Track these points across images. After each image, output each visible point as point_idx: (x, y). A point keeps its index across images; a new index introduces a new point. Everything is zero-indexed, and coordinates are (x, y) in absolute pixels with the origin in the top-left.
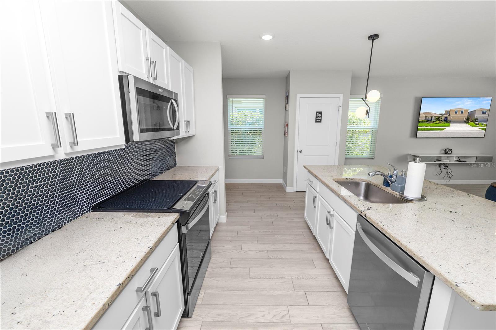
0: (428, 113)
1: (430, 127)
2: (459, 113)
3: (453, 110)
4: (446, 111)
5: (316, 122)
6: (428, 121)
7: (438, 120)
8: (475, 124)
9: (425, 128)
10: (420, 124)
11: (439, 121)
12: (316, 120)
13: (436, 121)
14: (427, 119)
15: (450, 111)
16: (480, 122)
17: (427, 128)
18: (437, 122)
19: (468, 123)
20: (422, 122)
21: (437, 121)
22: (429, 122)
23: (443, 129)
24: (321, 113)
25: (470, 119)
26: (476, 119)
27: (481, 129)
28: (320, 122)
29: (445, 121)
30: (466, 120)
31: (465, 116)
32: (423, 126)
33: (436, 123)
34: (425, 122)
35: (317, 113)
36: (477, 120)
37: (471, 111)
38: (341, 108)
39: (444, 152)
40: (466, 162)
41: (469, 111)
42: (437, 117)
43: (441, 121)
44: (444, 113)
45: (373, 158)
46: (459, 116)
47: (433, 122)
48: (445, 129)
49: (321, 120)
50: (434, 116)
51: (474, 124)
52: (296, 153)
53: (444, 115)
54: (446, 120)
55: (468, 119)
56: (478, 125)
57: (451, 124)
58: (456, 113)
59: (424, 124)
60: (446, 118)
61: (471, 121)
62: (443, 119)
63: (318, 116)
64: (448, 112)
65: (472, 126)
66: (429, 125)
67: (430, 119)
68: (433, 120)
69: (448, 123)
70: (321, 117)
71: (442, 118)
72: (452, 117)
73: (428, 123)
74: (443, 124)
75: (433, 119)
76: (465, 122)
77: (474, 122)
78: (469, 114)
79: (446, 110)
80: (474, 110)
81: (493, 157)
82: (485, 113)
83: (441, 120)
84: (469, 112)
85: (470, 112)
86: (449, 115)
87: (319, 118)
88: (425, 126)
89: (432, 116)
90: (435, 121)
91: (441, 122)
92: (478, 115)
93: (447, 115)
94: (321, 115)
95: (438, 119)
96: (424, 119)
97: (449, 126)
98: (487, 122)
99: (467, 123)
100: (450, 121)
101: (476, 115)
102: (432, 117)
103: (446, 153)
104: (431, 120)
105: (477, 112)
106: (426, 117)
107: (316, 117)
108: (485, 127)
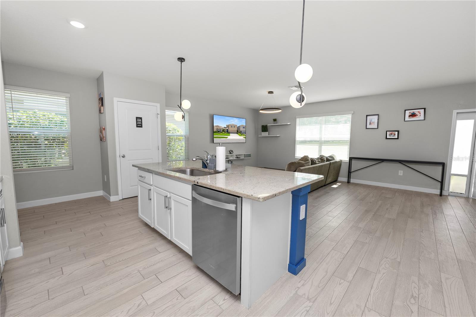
0: (218, 126)
1: (220, 136)
3: (230, 125)
4: (227, 125)
5: (137, 127)
6: (219, 132)
9: (218, 137)
10: (214, 134)
11: (224, 132)
12: (137, 125)
16: (243, 133)
18: (224, 133)
19: (238, 134)
20: (216, 132)
23: (227, 138)
24: (141, 118)
26: (241, 131)
27: (244, 137)
28: (141, 127)
31: (236, 129)
35: (137, 118)
38: (159, 116)
39: (229, 152)
40: (240, 158)
41: (237, 126)
42: (223, 129)
44: (226, 126)
45: (188, 159)
46: (233, 129)
47: (221, 132)
48: (228, 137)
49: (142, 125)
51: (240, 134)
52: (118, 159)
53: (226, 128)
55: (237, 131)
56: (242, 135)
57: (230, 134)
58: (232, 127)
59: (218, 134)
60: (227, 130)
62: (226, 131)
63: (139, 122)
64: (228, 126)
65: (240, 136)
67: (219, 130)
70: (142, 122)
72: (230, 129)
74: (226, 134)
75: (221, 130)
76: (236, 133)
81: (250, 154)
82: (244, 128)
85: (238, 127)
87: (139, 123)
93: (227, 128)
94: (142, 120)
95: (223, 131)
97: (230, 136)
98: (245, 133)
100: (229, 132)
101: (240, 129)
102: (220, 129)
103: (230, 153)
104: (220, 131)
105: (241, 127)
106: (217, 129)
107: (137, 122)
108: (246, 137)
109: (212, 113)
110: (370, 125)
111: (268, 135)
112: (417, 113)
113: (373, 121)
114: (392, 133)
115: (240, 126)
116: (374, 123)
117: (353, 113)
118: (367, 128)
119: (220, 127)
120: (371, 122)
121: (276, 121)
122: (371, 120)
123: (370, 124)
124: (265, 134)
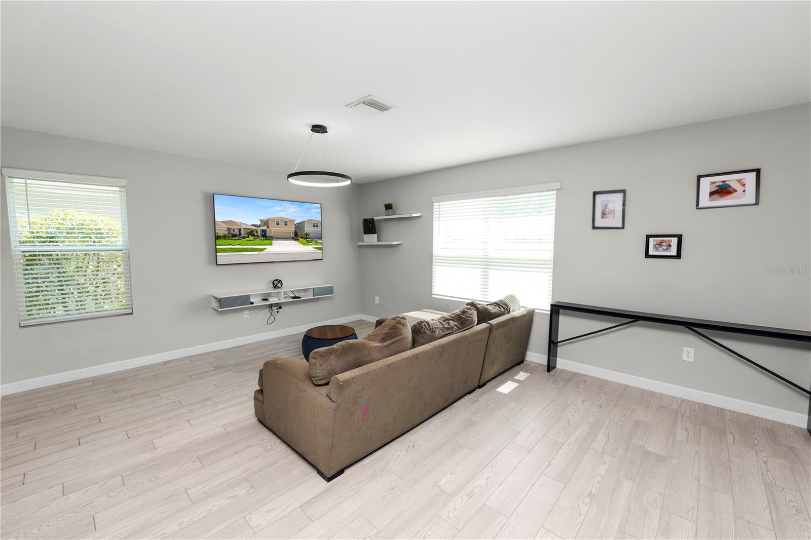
0: (231, 222)
1: (240, 247)
2: (282, 224)
3: (272, 220)
4: (261, 221)
6: (234, 236)
7: (251, 234)
8: (307, 241)
9: (231, 248)
10: (218, 242)
11: (253, 235)
13: (249, 237)
14: (232, 232)
15: (268, 221)
16: (313, 239)
17: (235, 248)
18: (251, 238)
19: (297, 240)
20: (224, 237)
21: (250, 236)
22: (236, 238)
23: (262, 250)
25: (299, 234)
26: (307, 234)
27: (316, 248)
29: (263, 236)
30: (294, 236)
31: (292, 229)
32: (228, 245)
33: (248, 239)
34: (229, 237)
36: (309, 235)
37: (299, 222)
39: (272, 286)
40: (300, 298)
41: (295, 223)
42: (248, 229)
43: (257, 236)
44: (259, 223)
45: (130, 311)
46: (282, 229)
47: (244, 237)
48: (266, 248)
50: (244, 229)
51: (305, 241)
53: (259, 226)
54: (263, 234)
55: (296, 234)
56: (311, 244)
57: (273, 241)
58: (278, 224)
59: (228, 241)
60: (263, 231)
61: (301, 238)
62: (259, 234)
64: (265, 223)
65: (304, 244)
66: (238, 243)
67: (237, 232)
68: (243, 235)
69: (269, 239)
71: (257, 232)
72: (272, 230)
73: (236, 240)
74: (261, 242)
75: (242, 232)
76: (293, 238)
77: (305, 239)
78: (296, 227)
79: (261, 219)
80: (302, 221)
81: (332, 287)
82: (317, 226)
83: (256, 234)
84: (295, 224)
85: (297, 224)
86: (268, 227)
88: (231, 244)
89: (240, 228)
90: (246, 236)
91: (257, 239)
92: (308, 229)
93: (265, 228)
95: (251, 233)
96: (226, 232)
97: (272, 245)
98: (321, 239)
99: (296, 240)
100: (271, 237)
101: (306, 229)
102: (240, 230)
103: (275, 287)
104: (240, 234)
105: (305, 223)
106: (229, 229)
108: (321, 246)
109: (211, 190)
110: (602, 218)
111: (378, 241)
112: (735, 185)
113: (611, 207)
114: (662, 242)
115: (304, 222)
116: (613, 212)
117: (559, 188)
118: (596, 225)
119: (239, 226)
120: (607, 211)
121: (392, 208)
122: (606, 206)
123: (604, 215)
124: (371, 239)
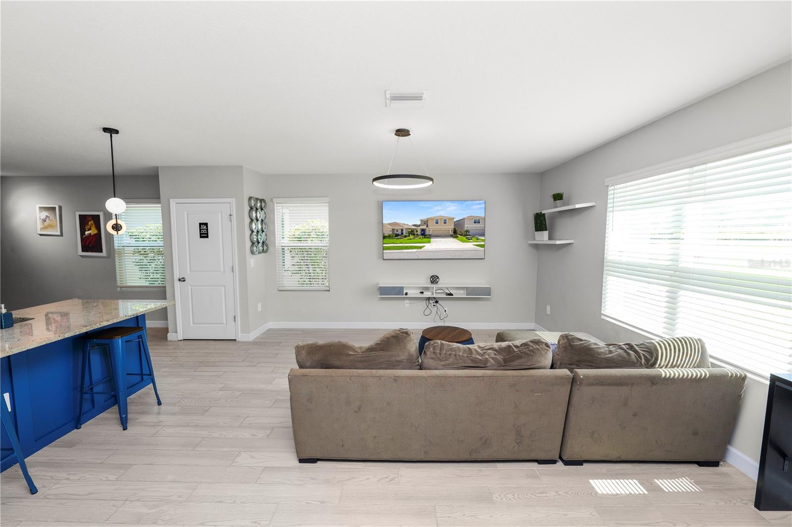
0: (395, 224)
1: (401, 245)
2: (441, 222)
3: (432, 219)
4: (421, 221)
5: (201, 237)
6: (397, 235)
7: (411, 234)
8: (466, 238)
9: (394, 246)
10: (386, 241)
11: (414, 235)
12: (201, 234)
13: (409, 236)
14: (396, 232)
15: (427, 221)
16: (474, 236)
17: (397, 246)
18: (411, 237)
19: (457, 237)
20: (389, 237)
21: (411, 235)
22: (399, 237)
23: (421, 247)
24: (206, 224)
25: (458, 232)
26: (467, 231)
27: (477, 245)
28: (207, 237)
29: (422, 235)
30: (453, 233)
31: (450, 227)
32: (392, 243)
33: (409, 238)
34: (393, 236)
35: (200, 224)
36: (469, 232)
37: (458, 219)
38: (233, 218)
39: (430, 281)
40: (452, 295)
41: (455, 220)
42: (410, 229)
43: (417, 234)
44: (419, 223)
45: (328, 289)
46: (441, 227)
47: (405, 237)
48: (424, 246)
49: (207, 234)
50: (406, 229)
51: (464, 238)
52: (176, 283)
53: (419, 226)
54: (423, 233)
55: (455, 232)
56: (471, 241)
57: (431, 239)
58: (437, 223)
59: (392, 241)
60: (423, 230)
61: (460, 235)
62: (419, 233)
63: (203, 229)
64: (425, 222)
65: (463, 241)
66: (400, 242)
67: (399, 232)
68: (404, 234)
69: (428, 238)
70: (207, 230)
71: (417, 231)
72: (431, 229)
73: (398, 239)
74: (420, 240)
75: (404, 232)
76: (451, 236)
77: (464, 236)
78: (455, 225)
79: (421, 219)
80: (462, 218)
81: (489, 288)
82: (479, 222)
83: (416, 234)
84: (455, 222)
85: (457, 221)
86: (427, 226)
87: (204, 233)
88: (394, 243)
89: (402, 228)
90: (407, 235)
91: (417, 237)
92: (468, 226)
93: (424, 227)
94: (207, 227)
95: (412, 232)
96: (391, 233)
97: (430, 242)
98: (483, 235)
99: (454, 237)
100: (430, 235)
101: (466, 226)
102: (402, 230)
103: (432, 282)
104: (402, 234)
105: (466, 221)
106: (393, 230)
107: (200, 230)
108: (483, 243)
109: (381, 198)
111: (550, 239)
115: (464, 219)
119: (402, 227)
121: (561, 198)
124: (543, 237)
